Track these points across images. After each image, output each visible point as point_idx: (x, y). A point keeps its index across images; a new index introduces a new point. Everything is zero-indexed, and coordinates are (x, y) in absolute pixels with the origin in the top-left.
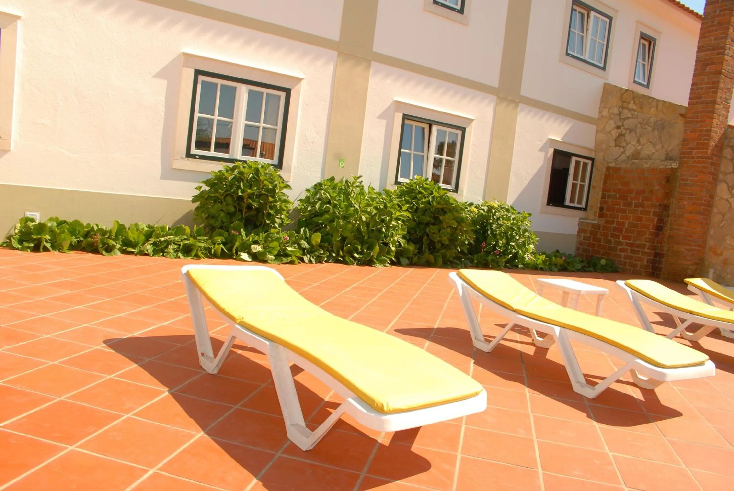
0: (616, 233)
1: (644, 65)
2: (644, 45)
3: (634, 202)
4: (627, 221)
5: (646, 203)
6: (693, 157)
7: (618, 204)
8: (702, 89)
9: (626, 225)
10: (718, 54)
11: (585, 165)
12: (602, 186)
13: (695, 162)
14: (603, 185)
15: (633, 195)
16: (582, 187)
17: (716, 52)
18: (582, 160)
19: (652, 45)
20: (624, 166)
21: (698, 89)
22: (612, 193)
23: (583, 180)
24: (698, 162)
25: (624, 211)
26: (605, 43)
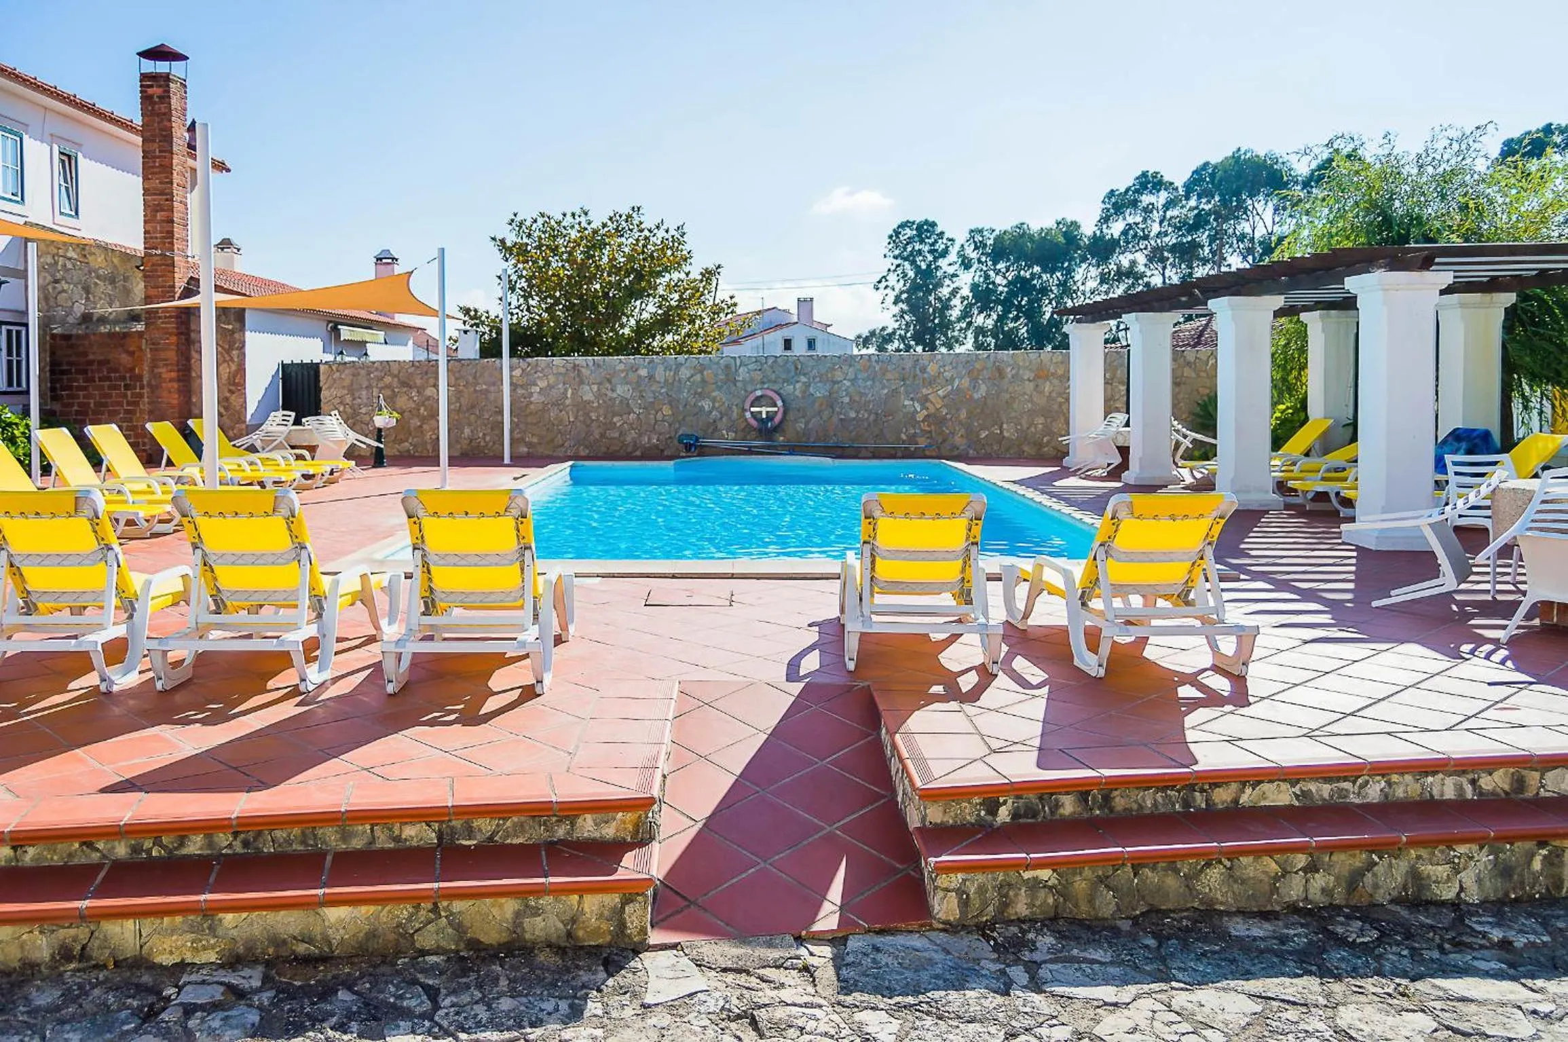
0: (79, 417)
1: (67, 188)
2: (63, 162)
3: (97, 375)
4: (92, 401)
5: (113, 375)
6: (160, 318)
7: (77, 381)
8: (156, 238)
9: (92, 405)
10: (167, 200)
11: (18, 333)
12: (48, 359)
13: (162, 323)
14: (50, 357)
15: (95, 367)
16: (19, 363)
17: (165, 197)
18: (14, 328)
19: (73, 162)
20: (74, 332)
21: (151, 238)
22: (65, 367)
23: (18, 354)
24: (166, 323)
25: (85, 388)
26: (19, 169)
